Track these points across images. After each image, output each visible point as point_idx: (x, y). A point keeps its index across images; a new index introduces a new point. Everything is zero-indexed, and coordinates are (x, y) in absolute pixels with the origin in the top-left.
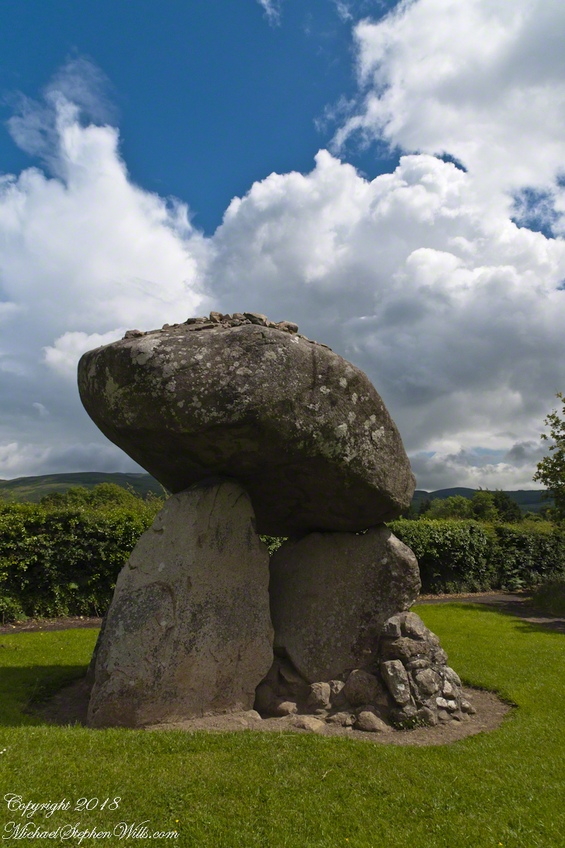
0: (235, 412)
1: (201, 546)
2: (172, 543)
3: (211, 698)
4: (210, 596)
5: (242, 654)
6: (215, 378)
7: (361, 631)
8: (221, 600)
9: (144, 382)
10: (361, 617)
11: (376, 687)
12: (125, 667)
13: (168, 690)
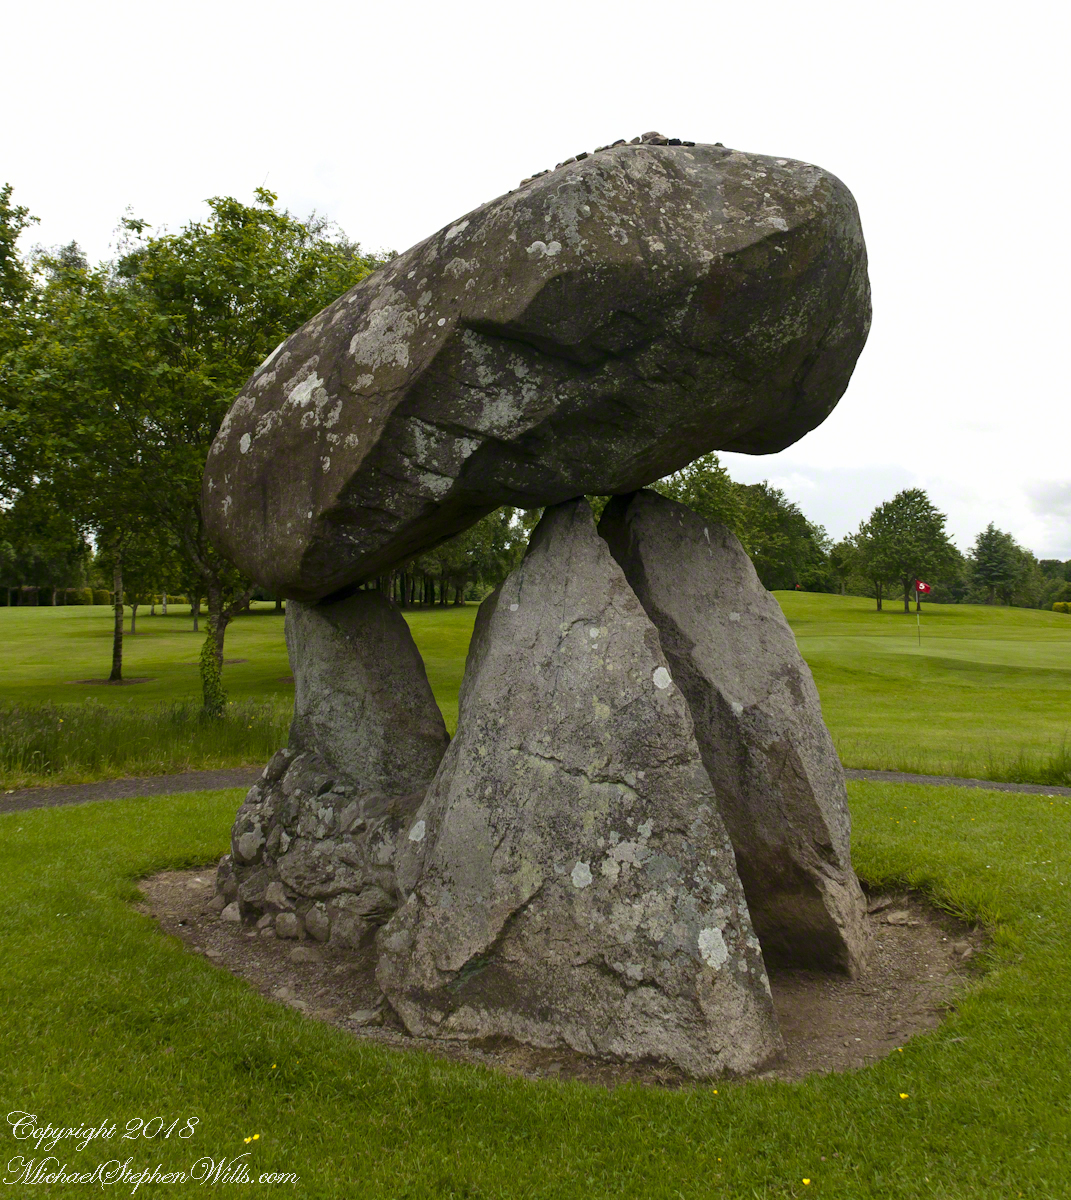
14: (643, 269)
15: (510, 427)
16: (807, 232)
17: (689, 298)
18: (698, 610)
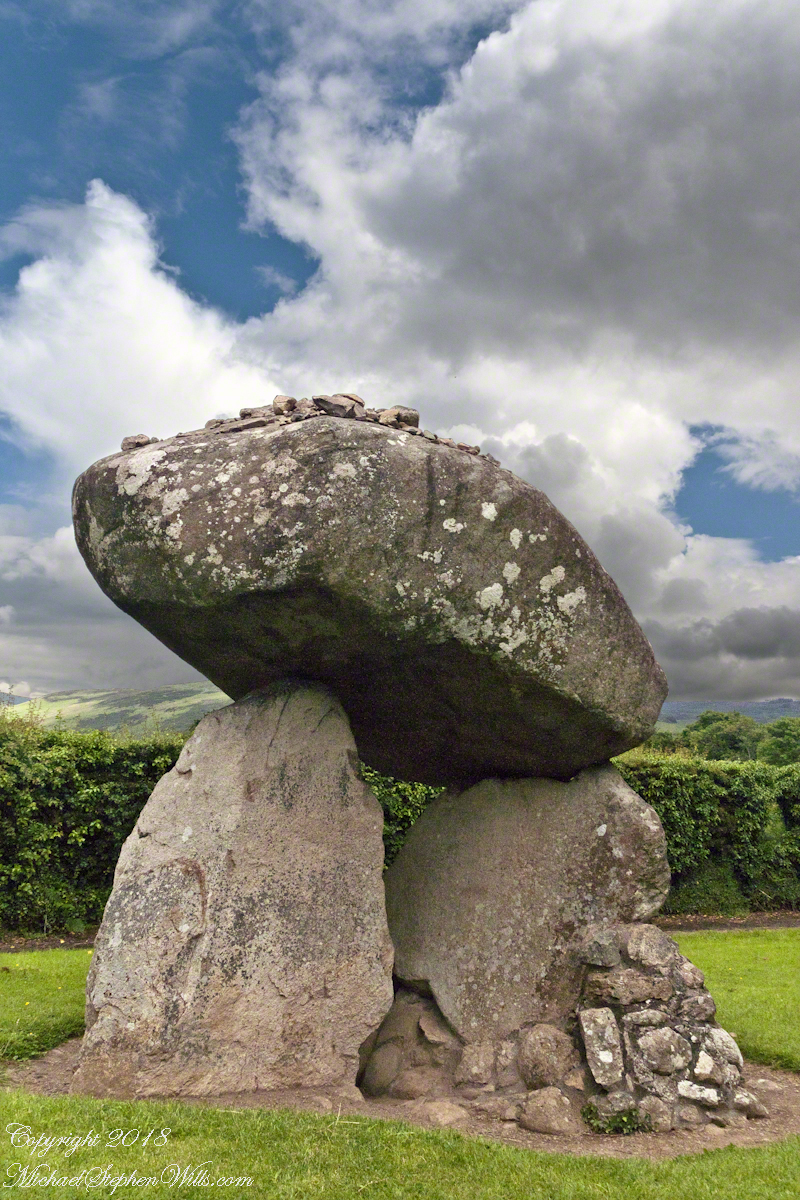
0: (279, 571)
1: (251, 799)
2: (206, 793)
3: (272, 1059)
4: (269, 885)
5: (329, 986)
6: (246, 514)
7: (554, 956)
8: (290, 891)
9: (136, 523)
10: (556, 931)
11: (569, 1056)
12: (120, 999)
13: (192, 1040)
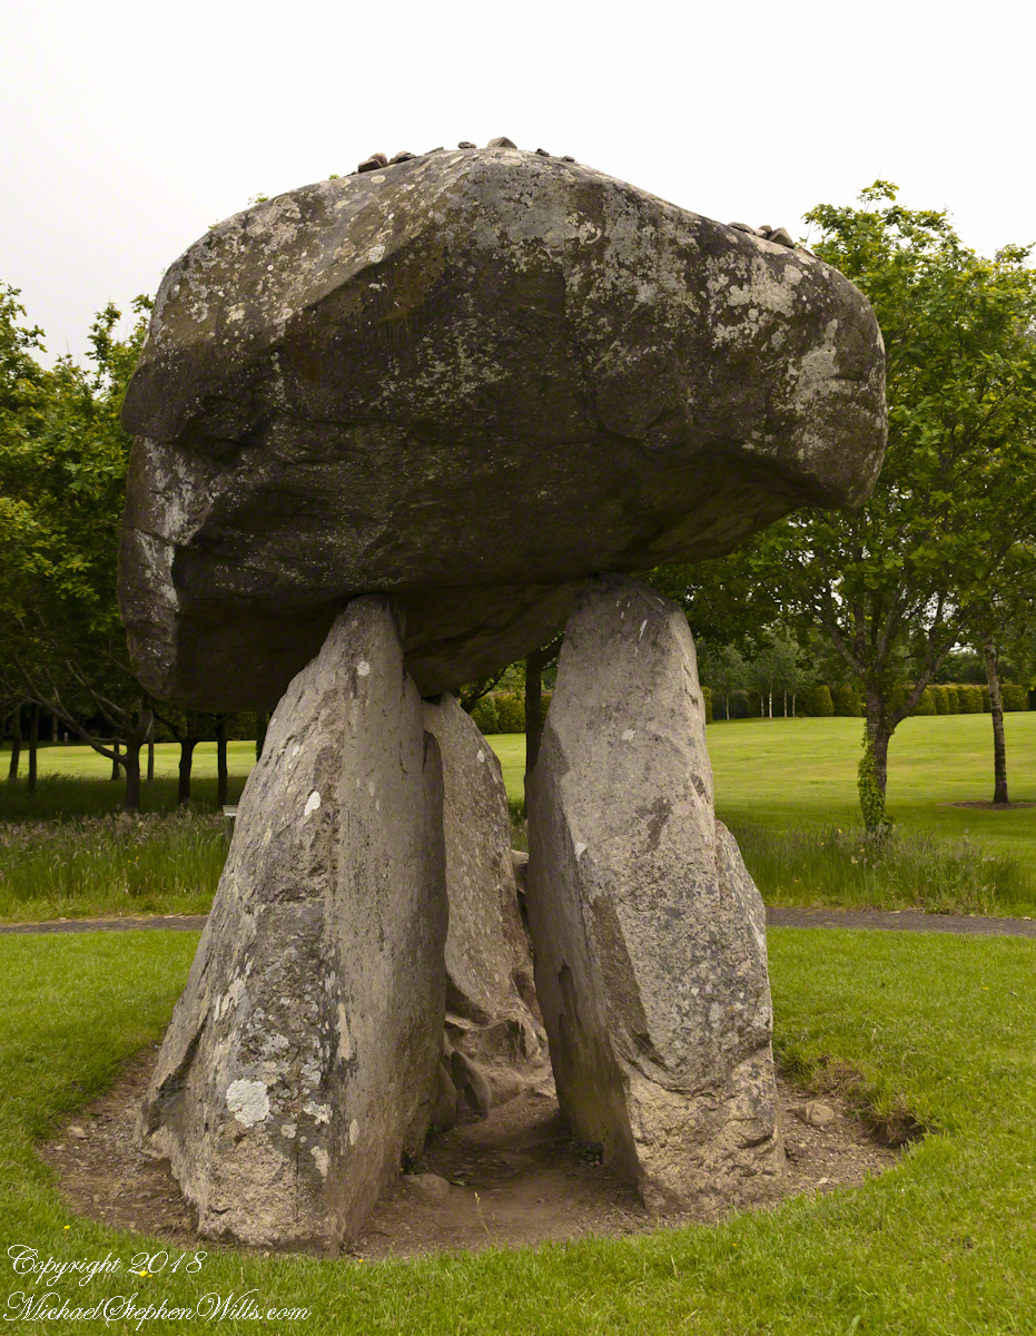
14: (214, 346)
15: (183, 531)
16: (412, 256)
17: (277, 367)
18: (590, 725)
